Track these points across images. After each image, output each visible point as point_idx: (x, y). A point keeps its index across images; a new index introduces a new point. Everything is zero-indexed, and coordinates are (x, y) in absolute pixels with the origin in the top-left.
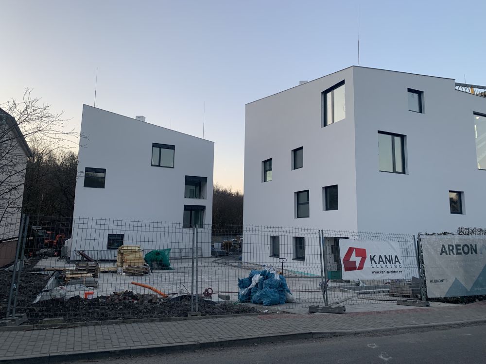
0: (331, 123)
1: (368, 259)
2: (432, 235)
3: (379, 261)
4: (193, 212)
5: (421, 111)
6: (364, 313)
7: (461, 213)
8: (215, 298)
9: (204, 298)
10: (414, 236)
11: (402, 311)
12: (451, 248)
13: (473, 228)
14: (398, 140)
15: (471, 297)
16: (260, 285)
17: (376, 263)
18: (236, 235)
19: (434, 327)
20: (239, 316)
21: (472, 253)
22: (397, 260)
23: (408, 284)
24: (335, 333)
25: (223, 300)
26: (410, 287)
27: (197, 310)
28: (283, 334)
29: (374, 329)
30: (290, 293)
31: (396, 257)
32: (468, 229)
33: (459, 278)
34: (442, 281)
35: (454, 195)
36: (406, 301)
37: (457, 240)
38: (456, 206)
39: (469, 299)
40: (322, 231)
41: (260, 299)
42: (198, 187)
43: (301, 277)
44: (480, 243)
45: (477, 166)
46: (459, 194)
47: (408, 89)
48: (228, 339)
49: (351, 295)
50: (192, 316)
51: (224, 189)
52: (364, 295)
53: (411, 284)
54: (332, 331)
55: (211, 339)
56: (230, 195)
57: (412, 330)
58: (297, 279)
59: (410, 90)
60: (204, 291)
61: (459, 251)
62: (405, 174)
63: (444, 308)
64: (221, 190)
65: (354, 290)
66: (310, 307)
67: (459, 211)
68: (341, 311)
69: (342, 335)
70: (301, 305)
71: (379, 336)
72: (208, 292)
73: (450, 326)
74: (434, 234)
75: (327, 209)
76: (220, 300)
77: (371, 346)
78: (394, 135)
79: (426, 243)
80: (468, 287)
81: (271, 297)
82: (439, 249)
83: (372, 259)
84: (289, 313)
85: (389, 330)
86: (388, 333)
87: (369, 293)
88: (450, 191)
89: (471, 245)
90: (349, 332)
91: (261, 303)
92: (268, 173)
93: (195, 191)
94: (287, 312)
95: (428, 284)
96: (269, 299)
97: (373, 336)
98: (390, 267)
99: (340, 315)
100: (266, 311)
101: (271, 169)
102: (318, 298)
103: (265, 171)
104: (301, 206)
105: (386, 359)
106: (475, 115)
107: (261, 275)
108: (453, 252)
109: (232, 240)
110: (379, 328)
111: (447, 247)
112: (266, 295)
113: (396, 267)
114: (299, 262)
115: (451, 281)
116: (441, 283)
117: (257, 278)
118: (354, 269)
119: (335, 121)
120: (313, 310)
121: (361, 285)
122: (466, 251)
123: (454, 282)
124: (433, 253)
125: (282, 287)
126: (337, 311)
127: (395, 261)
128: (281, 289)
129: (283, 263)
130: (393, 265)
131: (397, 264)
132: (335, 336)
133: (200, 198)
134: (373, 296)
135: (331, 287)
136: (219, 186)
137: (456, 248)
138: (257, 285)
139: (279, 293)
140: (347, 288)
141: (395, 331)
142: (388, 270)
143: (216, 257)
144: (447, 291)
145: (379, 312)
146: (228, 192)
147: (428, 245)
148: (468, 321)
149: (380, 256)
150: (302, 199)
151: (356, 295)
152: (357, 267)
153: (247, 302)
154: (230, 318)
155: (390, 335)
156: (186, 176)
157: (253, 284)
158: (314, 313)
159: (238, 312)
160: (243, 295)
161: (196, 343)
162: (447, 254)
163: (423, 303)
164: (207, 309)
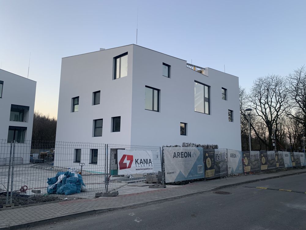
0: (119, 77)
1: (134, 162)
2: (170, 147)
3: (140, 163)
4: (17, 132)
5: (169, 77)
6: (130, 195)
7: (185, 135)
8: (29, 193)
9: (20, 193)
10: (160, 147)
11: (151, 191)
12: (179, 154)
13: (189, 143)
14: (156, 92)
15: (187, 181)
16: (63, 182)
17: (138, 164)
18: (51, 148)
19: (166, 200)
20: (45, 204)
21: (188, 157)
22: (150, 162)
23: (156, 176)
24: (110, 209)
25: (35, 194)
26: (157, 177)
27: (11, 202)
28: (75, 213)
29: (134, 204)
30: (85, 186)
31: (150, 160)
32: (187, 143)
33: (182, 171)
34: (173, 173)
35: (183, 125)
36: (154, 185)
37: (182, 149)
38: (183, 131)
39: (185, 182)
40: (107, 145)
41: (63, 191)
42: (22, 114)
43: (94, 175)
44: (193, 151)
45: (194, 110)
46: (185, 124)
47: (163, 63)
48: (33, 221)
49: (124, 184)
50: (6, 207)
51: (43, 116)
52: (131, 184)
53: (157, 176)
54: (108, 208)
55: (20, 222)
56: (48, 120)
57: (155, 203)
58: (91, 176)
59: (164, 64)
60: (21, 188)
61: (182, 156)
62: (158, 112)
63: (173, 188)
64: (41, 117)
65: (126, 181)
66: (96, 194)
67: (185, 134)
68: (115, 194)
69: (114, 209)
70: (90, 193)
71: (136, 208)
72: (23, 189)
73: (175, 198)
74: (171, 146)
75: (113, 131)
76: (34, 194)
77: (130, 214)
78: (154, 89)
79: (166, 151)
80: (186, 176)
81: (71, 189)
82: (173, 155)
83: (136, 161)
84: (82, 199)
85: (143, 204)
86: (142, 205)
87: (134, 182)
88: (181, 123)
89: (188, 152)
90: (119, 207)
91: (64, 194)
92: (76, 106)
93: (19, 116)
94: (81, 198)
95: (166, 175)
96: (69, 191)
97: (133, 208)
98: (146, 166)
99: (114, 197)
100: (66, 198)
101: (78, 104)
102: (101, 188)
103: (74, 105)
104: (97, 129)
105: (138, 222)
106: (195, 82)
107: (64, 175)
108: (179, 156)
109: (47, 152)
110: (137, 203)
111: (176, 153)
112: (67, 188)
113: (149, 166)
114: (93, 165)
115: (178, 173)
116: (173, 174)
117: (62, 177)
118: (125, 168)
119: (121, 77)
120: (98, 196)
121: (130, 177)
122: (186, 156)
123: (179, 173)
124: (169, 157)
125: (79, 182)
126: (113, 195)
127: (149, 162)
128: (78, 183)
129: (82, 166)
130: (148, 165)
131: (150, 163)
132: (110, 211)
133: (22, 121)
134: (136, 184)
135: (112, 180)
136: (39, 114)
137: (181, 154)
138: (61, 182)
139: (77, 186)
140: (122, 180)
141: (146, 204)
142: (145, 168)
143: (34, 164)
144: (175, 178)
145: (138, 194)
146: (47, 118)
147: (167, 153)
148: (184, 194)
149: (141, 160)
150: (98, 125)
151: (127, 184)
152: (127, 167)
153: (53, 194)
154: (38, 206)
155: (143, 207)
156: (12, 105)
157: (58, 181)
158: (98, 197)
159: (45, 201)
160: (51, 189)
161: (7, 227)
162: (176, 157)
163: (162, 186)
164: (21, 201)
